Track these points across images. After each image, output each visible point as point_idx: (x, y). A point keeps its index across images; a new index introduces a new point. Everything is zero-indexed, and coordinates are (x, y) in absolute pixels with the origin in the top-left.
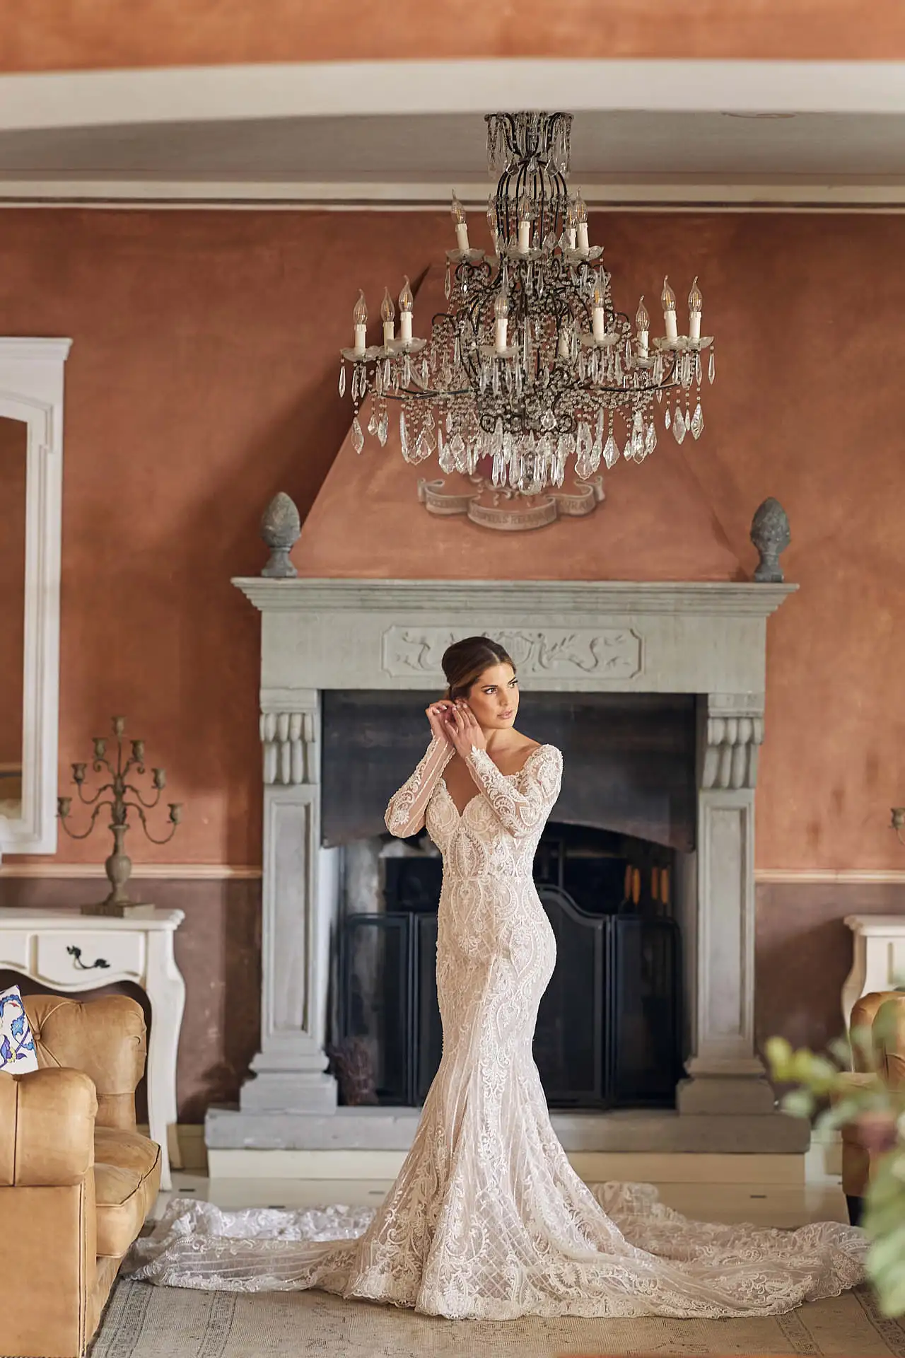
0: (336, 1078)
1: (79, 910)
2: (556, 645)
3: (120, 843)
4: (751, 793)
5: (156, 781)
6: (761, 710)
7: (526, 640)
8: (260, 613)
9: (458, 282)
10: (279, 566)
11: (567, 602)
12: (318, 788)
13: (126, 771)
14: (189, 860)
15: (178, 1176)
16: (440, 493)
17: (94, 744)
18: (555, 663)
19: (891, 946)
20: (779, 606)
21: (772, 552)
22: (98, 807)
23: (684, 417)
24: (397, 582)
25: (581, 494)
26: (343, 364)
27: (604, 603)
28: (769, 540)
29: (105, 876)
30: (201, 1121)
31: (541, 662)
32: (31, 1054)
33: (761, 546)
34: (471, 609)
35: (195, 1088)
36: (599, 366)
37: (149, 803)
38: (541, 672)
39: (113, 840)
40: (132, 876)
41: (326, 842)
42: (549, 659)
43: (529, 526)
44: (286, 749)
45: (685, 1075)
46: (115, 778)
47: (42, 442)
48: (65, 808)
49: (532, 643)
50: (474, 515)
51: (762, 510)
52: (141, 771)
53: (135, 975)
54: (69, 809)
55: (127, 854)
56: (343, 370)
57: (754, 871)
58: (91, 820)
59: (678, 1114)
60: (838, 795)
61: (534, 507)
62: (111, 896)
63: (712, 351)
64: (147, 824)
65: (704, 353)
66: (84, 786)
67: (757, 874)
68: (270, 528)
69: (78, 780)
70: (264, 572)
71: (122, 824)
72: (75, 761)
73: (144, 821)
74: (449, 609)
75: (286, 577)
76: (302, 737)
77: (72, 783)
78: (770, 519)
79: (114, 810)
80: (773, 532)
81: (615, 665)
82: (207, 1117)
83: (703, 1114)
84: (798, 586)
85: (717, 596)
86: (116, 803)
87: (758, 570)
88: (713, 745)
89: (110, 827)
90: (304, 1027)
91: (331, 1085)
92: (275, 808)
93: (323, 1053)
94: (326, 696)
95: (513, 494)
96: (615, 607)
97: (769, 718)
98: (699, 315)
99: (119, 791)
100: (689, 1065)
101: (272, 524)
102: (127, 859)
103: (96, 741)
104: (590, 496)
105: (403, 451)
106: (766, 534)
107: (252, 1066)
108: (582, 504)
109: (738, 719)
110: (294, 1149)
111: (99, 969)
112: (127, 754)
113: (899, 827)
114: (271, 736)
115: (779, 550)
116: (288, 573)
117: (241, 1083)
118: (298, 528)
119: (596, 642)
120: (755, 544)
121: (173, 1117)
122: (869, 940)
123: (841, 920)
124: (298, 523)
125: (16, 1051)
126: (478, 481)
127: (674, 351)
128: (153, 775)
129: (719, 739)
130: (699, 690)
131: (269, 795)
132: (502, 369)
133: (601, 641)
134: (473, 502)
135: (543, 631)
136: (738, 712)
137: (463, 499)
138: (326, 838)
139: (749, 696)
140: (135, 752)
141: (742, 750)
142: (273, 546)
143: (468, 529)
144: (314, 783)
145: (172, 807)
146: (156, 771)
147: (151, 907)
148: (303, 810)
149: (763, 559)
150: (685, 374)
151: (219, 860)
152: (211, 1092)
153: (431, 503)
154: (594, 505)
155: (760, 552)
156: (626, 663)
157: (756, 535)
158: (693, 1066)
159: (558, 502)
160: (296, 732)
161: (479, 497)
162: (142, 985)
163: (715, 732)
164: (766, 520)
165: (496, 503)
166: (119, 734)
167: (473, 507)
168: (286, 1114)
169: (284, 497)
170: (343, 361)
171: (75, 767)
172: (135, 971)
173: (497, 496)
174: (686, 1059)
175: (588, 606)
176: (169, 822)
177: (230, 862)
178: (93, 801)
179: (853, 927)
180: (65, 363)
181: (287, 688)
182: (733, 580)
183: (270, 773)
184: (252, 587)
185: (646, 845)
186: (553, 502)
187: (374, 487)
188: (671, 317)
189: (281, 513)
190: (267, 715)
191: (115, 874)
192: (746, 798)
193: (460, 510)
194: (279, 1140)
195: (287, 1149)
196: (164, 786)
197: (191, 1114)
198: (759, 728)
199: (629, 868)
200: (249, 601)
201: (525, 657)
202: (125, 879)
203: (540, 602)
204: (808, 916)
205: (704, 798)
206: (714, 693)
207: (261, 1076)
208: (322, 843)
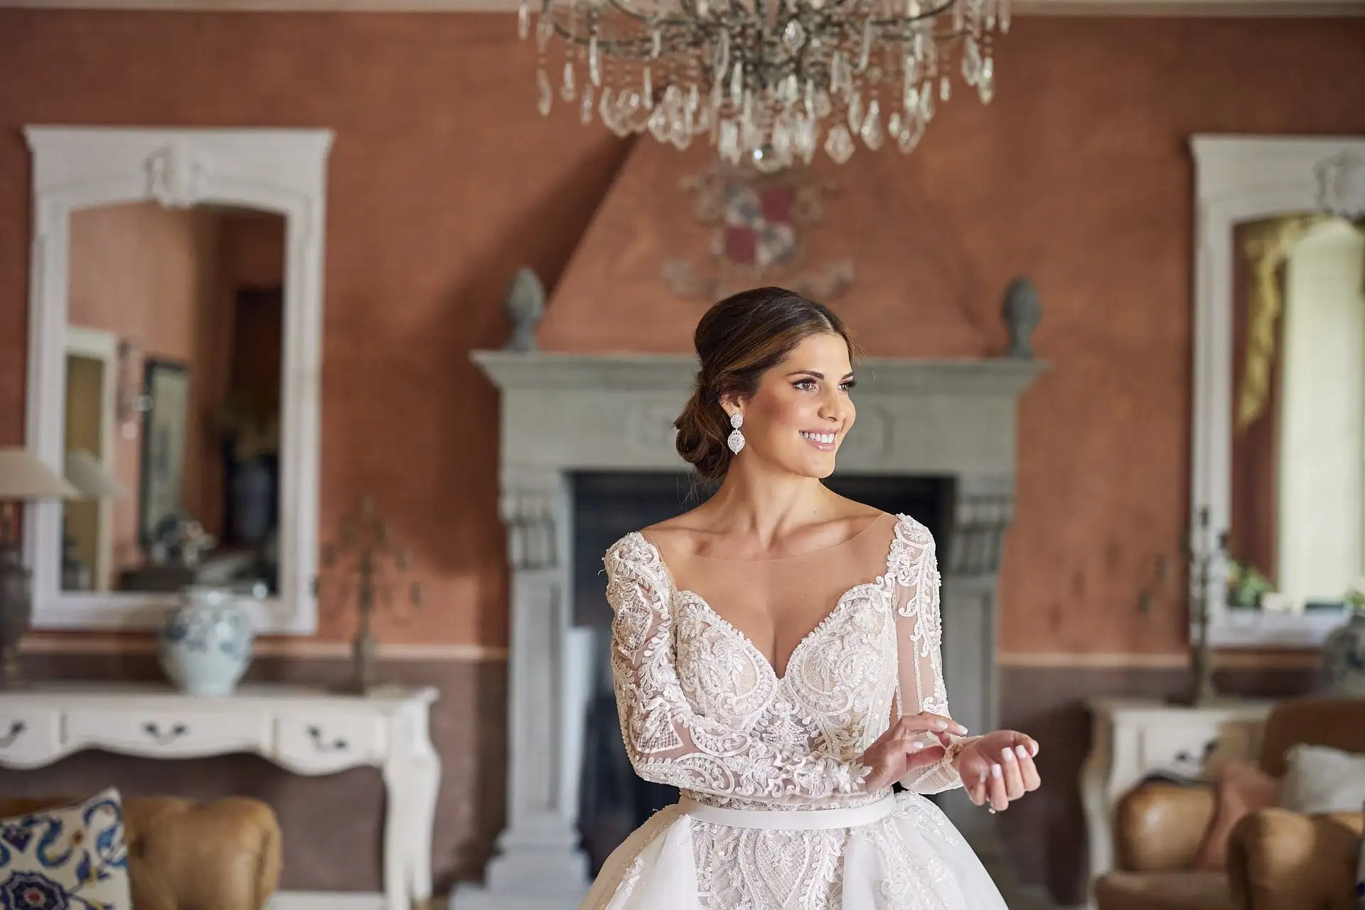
0: (586, 856)
1: (326, 689)
3: (367, 623)
4: (997, 577)
5: (399, 561)
6: (1011, 493)
8: (500, 390)
10: (520, 342)
13: (372, 550)
17: (342, 524)
19: (1142, 732)
20: (1031, 387)
21: (1023, 331)
25: (827, 276)
28: (1020, 317)
29: (352, 656)
30: (445, 895)
33: (1011, 323)
35: (449, 862)
39: (360, 621)
40: (380, 657)
41: (577, 622)
46: (363, 558)
51: (1012, 289)
52: (385, 551)
54: (324, 590)
55: (376, 632)
57: (997, 654)
60: (1079, 583)
62: (357, 675)
64: (392, 605)
66: (336, 568)
67: (1002, 657)
68: (512, 303)
69: (333, 562)
70: (504, 347)
71: (369, 604)
73: (389, 602)
75: (528, 352)
76: (544, 517)
77: (326, 565)
78: (1022, 296)
79: (361, 591)
80: (1024, 311)
81: (862, 444)
82: (455, 893)
84: (1049, 364)
85: (967, 376)
86: (363, 585)
87: (1010, 348)
88: (961, 528)
89: (357, 608)
90: (551, 807)
91: (578, 865)
92: (523, 593)
93: (574, 831)
99: (366, 569)
101: (513, 300)
102: (375, 638)
103: (345, 521)
104: (837, 278)
106: (1017, 311)
107: (499, 844)
108: (828, 286)
109: (988, 500)
111: (337, 750)
114: (513, 517)
115: (1029, 329)
116: (531, 348)
117: (489, 861)
118: (542, 306)
120: (1005, 321)
122: (1119, 726)
123: (1078, 702)
124: (541, 300)
125: (97, 870)
126: (724, 263)
128: (396, 555)
129: (968, 521)
130: (947, 473)
131: (518, 579)
134: (718, 283)
136: (988, 494)
137: (709, 280)
139: (999, 476)
140: (380, 531)
141: (990, 533)
142: (515, 322)
144: (561, 566)
145: (413, 586)
146: (399, 552)
147: (398, 686)
148: (552, 593)
149: (1013, 337)
151: (470, 641)
152: (462, 866)
153: (678, 285)
154: (840, 286)
155: (1010, 329)
156: (873, 444)
157: (1007, 313)
160: (539, 513)
162: (376, 769)
163: (964, 513)
164: (1018, 297)
166: (367, 515)
167: (720, 289)
169: (527, 272)
171: (329, 547)
176: (411, 602)
177: (483, 643)
178: (343, 581)
181: (529, 468)
182: (981, 357)
183: (516, 556)
184: (491, 362)
187: (620, 269)
189: (522, 289)
190: (508, 494)
191: (362, 653)
192: (991, 582)
193: (708, 291)
196: (408, 566)
198: (1009, 510)
200: (489, 378)
202: (371, 658)
204: (1049, 698)
208: (572, 625)
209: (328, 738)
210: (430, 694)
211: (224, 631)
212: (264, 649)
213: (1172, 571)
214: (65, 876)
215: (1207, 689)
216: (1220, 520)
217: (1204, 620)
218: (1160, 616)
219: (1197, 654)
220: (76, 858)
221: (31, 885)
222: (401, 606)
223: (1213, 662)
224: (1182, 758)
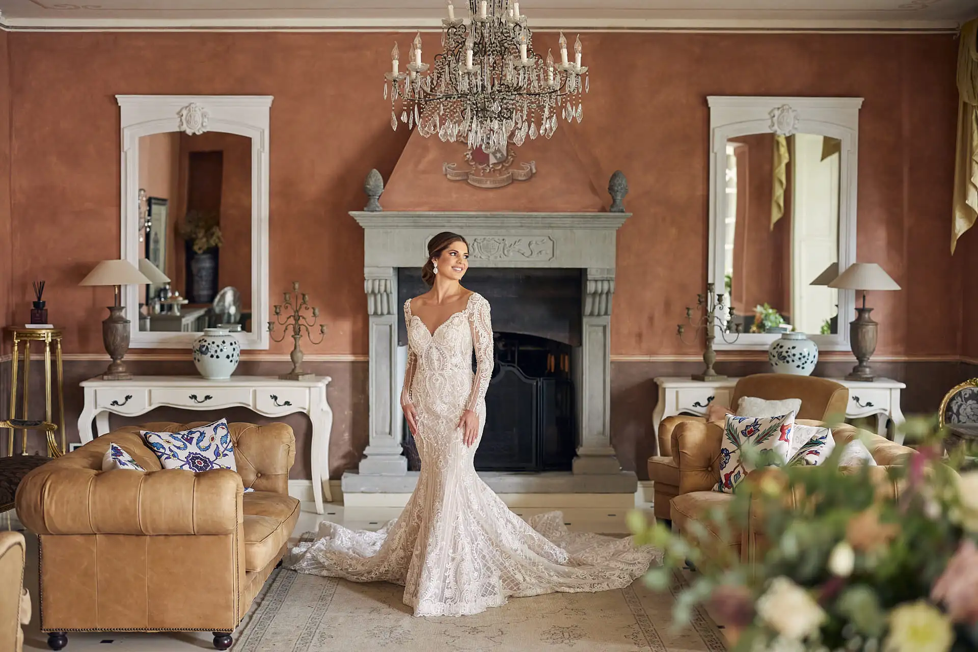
0: (407, 457)
1: (277, 377)
2: (511, 244)
3: (297, 344)
4: (609, 317)
5: (314, 313)
6: (614, 276)
7: (497, 242)
8: (364, 229)
9: (448, 37)
10: (372, 206)
11: (516, 223)
12: (396, 316)
13: (300, 308)
14: (334, 352)
15: (329, 505)
16: (454, 170)
17: (284, 295)
18: (511, 254)
19: (677, 392)
20: (623, 224)
21: (619, 198)
22: (287, 327)
23: (572, 109)
24: (431, 213)
25: (524, 170)
26: (386, 82)
27: (536, 223)
28: (617, 191)
29: (291, 360)
30: (339, 478)
31: (504, 253)
32: (231, 454)
33: (613, 194)
34: (469, 226)
35: (337, 463)
36: (524, 77)
37: (312, 325)
38: (505, 258)
39: (294, 343)
40: (303, 360)
41: (400, 343)
42: (508, 251)
43: (498, 185)
44: (379, 297)
45: (575, 454)
46: (295, 312)
47: (259, 148)
48: (272, 326)
49: (500, 243)
50: (471, 180)
51: (614, 176)
52: (307, 309)
53: (305, 409)
54: (273, 328)
55: (301, 349)
56: (386, 86)
57: (610, 356)
58: (283, 332)
59: (573, 474)
60: (651, 319)
61: (501, 175)
62: (293, 370)
63: (587, 75)
64: (310, 335)
65: (583, 76)
66: (279, 316)
67: (611, 357)
68: (368, 186)
69: (277, 314)
70: (365, 209)
71: (298, 335)
72: (276, 304)
73: (309, 333)
74: (458, 226)
75: (376, 211)
76: (385, 291)
77: (274, 315)
78: (618, 181)
79: (294, 328)
80: (619, 188)
81: (541, 254)
82: (343, 477)
83: (585, 474)
84: (632, 214)
85: (592, 220)
86: (295, 324)
87: (612, 206)
88: (590, 294)
89: (293, 336)
90: (390, 433)
91: (404, 461)
92: (375, 327)
93: (400, 446)
94: (400, 271)
95: (490, 170)
96: (540, 225)
97: (618, 279)
98: (580, 55)
99: (297, 319)
100: (578, 450)
101: (369, 185)
102: (301, 352)
103: (285, 294)
104: (528, 171)
105: (419, 129)
106: (616, 188)
107: (365, 452)
108: (525, 175)
109: (602, 281)
110: (385, 493)
111: (286, 406)
112: (300, 301)
113: (682, 334)
114: (370, 291)
115: (621, 197)
116: (377, 209)
117: (360, 461)
118: (382, 187)
119: (531, 243)
120: (610, 193)
121: (326, 476)
122: (667, 390)
123: (652, 380)
124: (382, 184)
125: (223, 453)
126: (472, 164)
127: (566, 71)
128: (312, 310)
129: (593, 290)
130: (583, 267)
131: (372, 321)
132: (470, 78)
133: (534, 242)
134: (471, 174)
135: (505, 238)
136: (602, 277)
137: (465, 172)
138: (400, 341)
139: (608, 269)
140: (303, 299)
141: (604, 296)
142: (370, 196)
143: (468, 187)
144: (393, 314)
145: (321, 326)
146: (314, 309)
147: (314, 375)
148: (388, 327)
149: (614, 201)
150: (572, 83)
151: (348, 352)
152: (345, 465)
153: (450, 175)
154: (530, 175)
155: (613, 197)
156: (547, 254)
157: (611, 189)
158: (580, 451)
159: (512, 174)
160: (382, 289)
161: (473, 172)
162: (307, 414)
163: (591, 287)
164: (615, 182)
165: (482, 174)
166: (296, 290)
167: (471, 176)
168: (381, 475)
169: (375, 171)
170: (386, 80)
171: (275, 306)
172: (305, 407)
173: (482, 171)
174: (577, 448)
175: (527, 225)
176: (320, 334)
177: (354, 353)
178: (285, 323)
179: (658, 383)
180: (270, 108)
181: (378, 267)
182: (599, 212)
183: (371, 310)
184: (359, 216)
185: (559, 344)
186: (510, 174)
187: (421, 167)
188: (564, 52)
189: (373, 179)
190: (368, 280)
191: (295, 359)
192: (606, 320)
193: (465, 178)
194: (377, 489)
195: (382, 493)
196: (318, 316)
197: (335, 475)
198: (612, 285)
199: (549, 355)
200: (358, 223)
201: (496, 250)
202: (300, 361)
203: (503, 223)
204: (637, 378)
205: (585, 320)
206: (590, 268)
207: (369, 457)
208: (398, 344)
209: (281, 401)
210: (330, 379)
211: (228, 350)
212: (244, 358)
213: (696, 314)
214: (210, 455)
215: (712, 371)
217: (711, 339)
218: (691, 337)
219: (707, 355)
220: (213, 448)
221: (197, 458)
222: (315, 335)
223: (715, 358)
224: (698, 404)
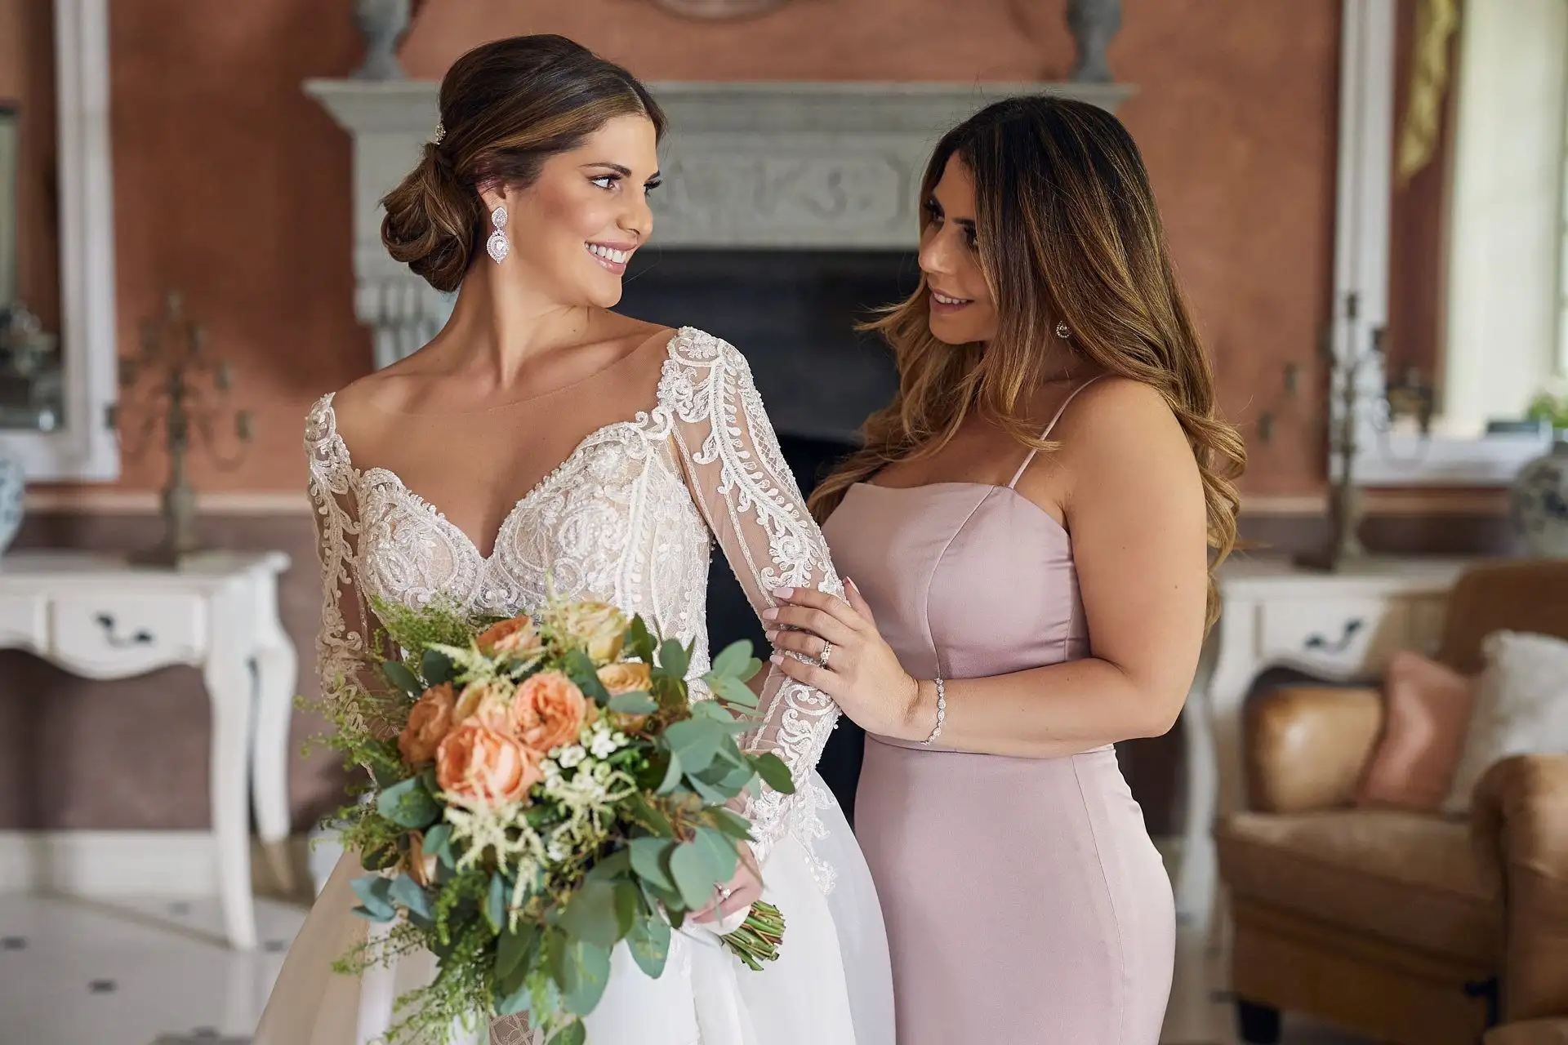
1: (126, 559)
2: (781, 179)
3: (179, 467)
5: (220, 380)
8: (352, 136)
13: (184, 364)
18: (781, 206)
19: (1259, 606)
21: (1097, 40)
22: (152, 417)
28: (1093, 22)
29: (160, 510)
31: (759, 203)
33: (1080, 33)
39: (171, 463)
40: (199, 510)
42: (771, 199)
46: (172, 376)
49: (747, 176)
52: (201, 367)
53: (190, 653)
55: (190, 480)
62: (166, 538)
64: (213, 441)
68: (363, 10)
70: (355, 73)
71: (181, 442)
73: (209, 437)
75: (387, 81)
76: (420, 317)
79: (171, 421)
80: (1101, 11)
81: (868, 208)
84: (1135, 87)
86: (173, 413)
87: (1076, 65)
89: (167, 446)
96: (867, 123)
101: (363, 5)
102: (191, 487)
106: (1090, 14)
111: (138, 645)
112: (185, 345)
114: (376, 316)
115: (1104, 41)
116: (392, 77)
118: (405, 12)
119: (840, 174)
120: (1071, 30)
124: (406, 3)
128: (216, 371)
133: (846, 174)
140: (193, 340)
142: (368, 37)
145: (242, 416)
146: (218, 367)
149: (1083, 51)
155: (1078, 40)
156: (884, 206)
157: (1073, 18)
162: (199, 668)
166: (173, 315)
172: (193, 649)
176: (236, 437)
178: (147, 407)
182: (1038, 80)
184: (337, 95)
190: (366, 285)
191: (173, 507)
196: (231, 386)
197: (302, 826)
200: (334, 119)
202: (189, 515)
209: (124, 630)
212: (43, 503)
213: (1304, 381)
215: (1351, 546)
216: (1374, 311)
217: (1348, 451)
218: (1288, 443)
219: (1338, 497)
222: (227, 445)
223: (1360, 506)
224: (1315, 642)
